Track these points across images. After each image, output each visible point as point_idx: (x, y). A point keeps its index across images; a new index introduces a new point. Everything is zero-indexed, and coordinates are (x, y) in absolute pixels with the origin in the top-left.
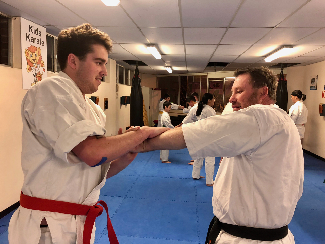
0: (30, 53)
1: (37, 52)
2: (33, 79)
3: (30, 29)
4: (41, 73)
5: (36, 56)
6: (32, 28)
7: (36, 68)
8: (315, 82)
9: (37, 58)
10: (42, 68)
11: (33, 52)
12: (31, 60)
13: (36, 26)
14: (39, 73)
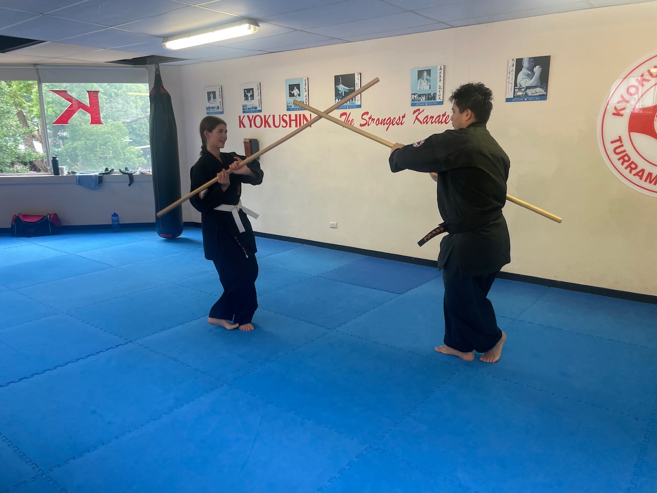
8: (218, 99)
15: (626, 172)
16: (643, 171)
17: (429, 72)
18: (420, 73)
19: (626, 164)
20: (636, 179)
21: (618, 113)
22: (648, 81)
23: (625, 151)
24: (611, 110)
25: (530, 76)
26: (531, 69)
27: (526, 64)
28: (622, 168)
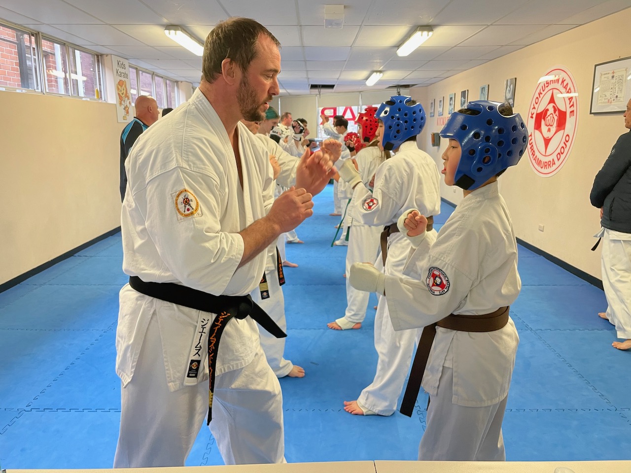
0: (120, 87)
1: (124, 86)
2: (123, 112)
3: (118, 64)
4: (128, 106)
5: (124, 90)
6: (120, 63)
7: (124, 101)
8: (433, 107)
9: (125, 93)
10: (128, 101)
11: (121, 87)
12: (121, 94)
13: (122, 60)
14: (127, 105)
15: (531, 156)
16: (536, 156)
17: (484, 88)
18: (483, 89)
19: (532, 151)
20: (534, 162)
21: (532, 117)
22: (541, 94)
23: (532, 143)
24: (530, 115)
25: (509, 91)
26: (510, 88)
27: (509, 84)
28: (531, 154)
